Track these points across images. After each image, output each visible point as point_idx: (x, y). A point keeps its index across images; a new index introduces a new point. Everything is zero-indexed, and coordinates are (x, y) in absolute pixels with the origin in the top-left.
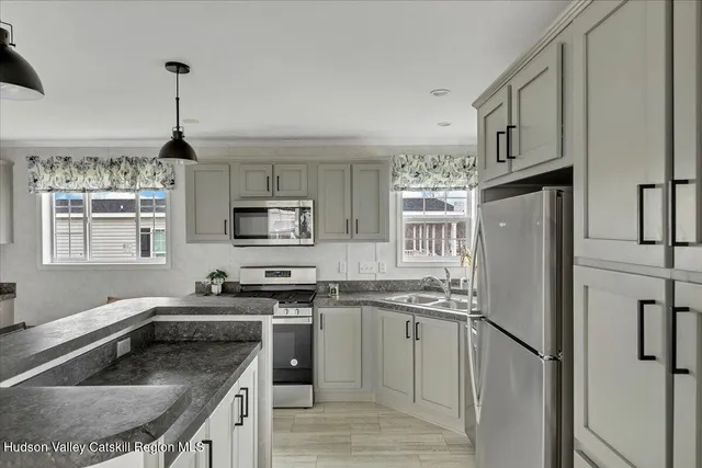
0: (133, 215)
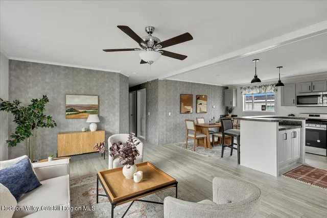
0: (265, 101)
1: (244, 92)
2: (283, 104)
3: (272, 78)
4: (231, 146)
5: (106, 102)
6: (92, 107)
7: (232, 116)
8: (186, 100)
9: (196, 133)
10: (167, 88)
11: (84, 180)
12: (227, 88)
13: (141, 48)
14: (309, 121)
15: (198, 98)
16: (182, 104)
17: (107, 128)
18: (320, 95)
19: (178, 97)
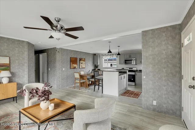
1: (103, 57)
2: (120, 63)
3: (116, 51)
4: (99, 85)
5: (17, 61)
6: (4, 65)
7: (98, 70)
8: (74, 61)
9: (80, 80)
10: (62, 53)
11: (2, 119)
12: (95, 55)
13: (51, 29)
14: (129, 71)
15: (80, 60)
16: (71, 63)
17: (18, 80)
18: (133, 60)
19: (69, 59)
